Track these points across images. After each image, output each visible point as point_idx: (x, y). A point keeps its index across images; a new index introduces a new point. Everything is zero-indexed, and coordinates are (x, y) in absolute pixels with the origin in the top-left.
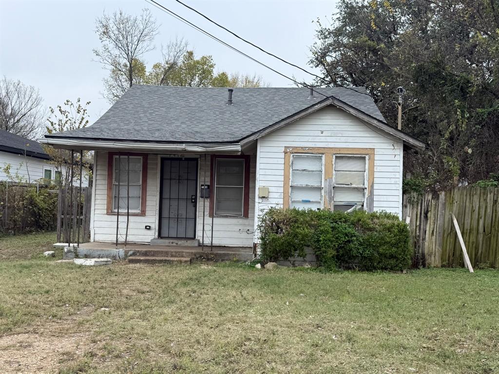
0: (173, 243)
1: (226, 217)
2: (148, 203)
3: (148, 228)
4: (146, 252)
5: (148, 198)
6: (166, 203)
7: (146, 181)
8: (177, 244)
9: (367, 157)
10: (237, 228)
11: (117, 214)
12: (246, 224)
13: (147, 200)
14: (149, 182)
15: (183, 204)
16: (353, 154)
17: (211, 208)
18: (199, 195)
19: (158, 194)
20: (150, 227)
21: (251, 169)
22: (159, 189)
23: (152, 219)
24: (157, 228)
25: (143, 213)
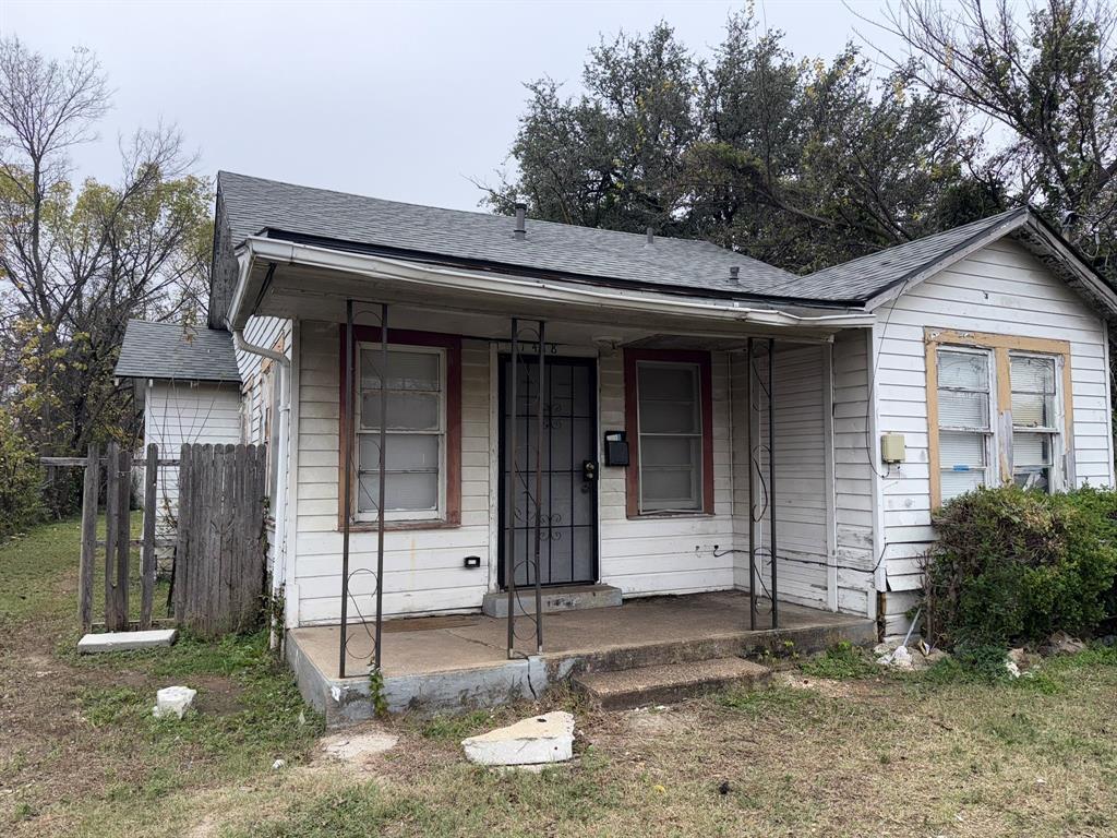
0: (557, 603)
1: (668, 515)
2: (467, 488)
3: (471, 563)
4: (612, 655)
5: (466, 473)
6: (516, 486)
7: (460, 422)
8: (569, 604)
9: (1057, 360)
10: (691, 544)
11: (376, 526)
12: (711, 531)
13: (463, 479)
14: (468, 425)
15: (561, 486)
16: (1039, 353)
17: (631, 495)
18: (601, 458)
19: (495, 458)
20: (478, 559)
21: (713, 390)
22: (495, 445)
23: (479, 535)
24: (494, 562)
25: (453, 521)
